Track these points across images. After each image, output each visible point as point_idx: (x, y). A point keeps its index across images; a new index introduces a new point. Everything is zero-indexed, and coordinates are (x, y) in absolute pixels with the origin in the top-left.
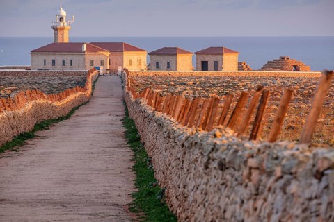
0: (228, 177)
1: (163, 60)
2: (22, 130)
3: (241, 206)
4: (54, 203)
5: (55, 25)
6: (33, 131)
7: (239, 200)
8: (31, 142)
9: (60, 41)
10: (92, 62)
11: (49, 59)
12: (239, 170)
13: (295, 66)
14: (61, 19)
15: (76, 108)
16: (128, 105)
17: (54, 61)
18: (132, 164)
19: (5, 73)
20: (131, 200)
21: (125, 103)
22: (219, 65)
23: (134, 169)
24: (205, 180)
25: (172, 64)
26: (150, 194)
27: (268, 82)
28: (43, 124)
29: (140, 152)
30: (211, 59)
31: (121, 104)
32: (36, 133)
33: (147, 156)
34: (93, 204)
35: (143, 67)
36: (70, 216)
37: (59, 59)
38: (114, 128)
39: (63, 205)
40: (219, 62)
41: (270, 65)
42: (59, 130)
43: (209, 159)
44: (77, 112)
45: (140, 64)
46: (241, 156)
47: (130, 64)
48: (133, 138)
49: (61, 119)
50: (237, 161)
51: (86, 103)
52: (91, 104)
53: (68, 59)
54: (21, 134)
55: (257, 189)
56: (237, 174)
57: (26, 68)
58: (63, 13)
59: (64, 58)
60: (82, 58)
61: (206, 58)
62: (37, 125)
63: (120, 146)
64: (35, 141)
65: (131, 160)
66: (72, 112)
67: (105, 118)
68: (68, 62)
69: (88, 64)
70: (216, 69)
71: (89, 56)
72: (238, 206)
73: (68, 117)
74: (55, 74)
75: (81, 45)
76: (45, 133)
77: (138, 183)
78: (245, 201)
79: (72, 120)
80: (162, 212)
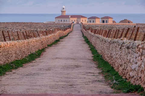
0: (130, 51)
1: (92, 20)
2: (56, 39)
3: (136, 59)
4: (72, 59)
5: (62, 10)
6: (59, 39)
7: (135, 57)
8: (59, 42)
9: (63, 15)
10: (72, 21)
11: (60, 20)
12: (134, 49)
13: (129, 22)
14: (63, 9)
15: (69, 33)
16: (83, 32)
17: (61, 20)
18: (90, 49)
19: (48, 24)
20: (93, 58)
21: (82, 32)
22: (107, 22)
23: (90, 50)
24: (120, 52)
25: (94, 21)
26: (98, 56)
27: (122, 26)
28: (61, 38)
29: (91, 45)
30: (105, 20)
31: (81, 32)
32: (60, 40)
33: (93, 46)
34: (82, 59)
35: (86, 22)
36: (77, 62)
37: (63, 20)
38: (81, 39)
39: (74, 59)
40: (108, 21)
41: (122, 22)
42: (66, 39)
43: (121, 46)
44: (69, 34)
45: (85, 21)
46: (135, 45)
47: (83, 21)
48: (87, 41)
49: (66, 36)
50: (134, 46)
51: (71, 32)
52: (72, 32)
53: (65, 20)
54: (56, 40)
55: (142, 54)
56: (134, 50)
57: (54, 22)
58: (64, 7)
59: (64, 19)
60: (69, 19)
61: (104, 20)
62: (60, 38)
63: (84, 44)
64: (60, 42)
65: (89, 47)
66: (68, 34)
67: (77, 36)
68: (65, 21)
69: (71, 21)
70: (107, 23)
71: (71, 19)
72: (135, 59)
73: (67, 36)
74: (62, 24)
75: (69, 16)
76: (62, 40)
77: (93, 53)
78: (137, 57)
79: (68, 36)
80: (103, 61)
